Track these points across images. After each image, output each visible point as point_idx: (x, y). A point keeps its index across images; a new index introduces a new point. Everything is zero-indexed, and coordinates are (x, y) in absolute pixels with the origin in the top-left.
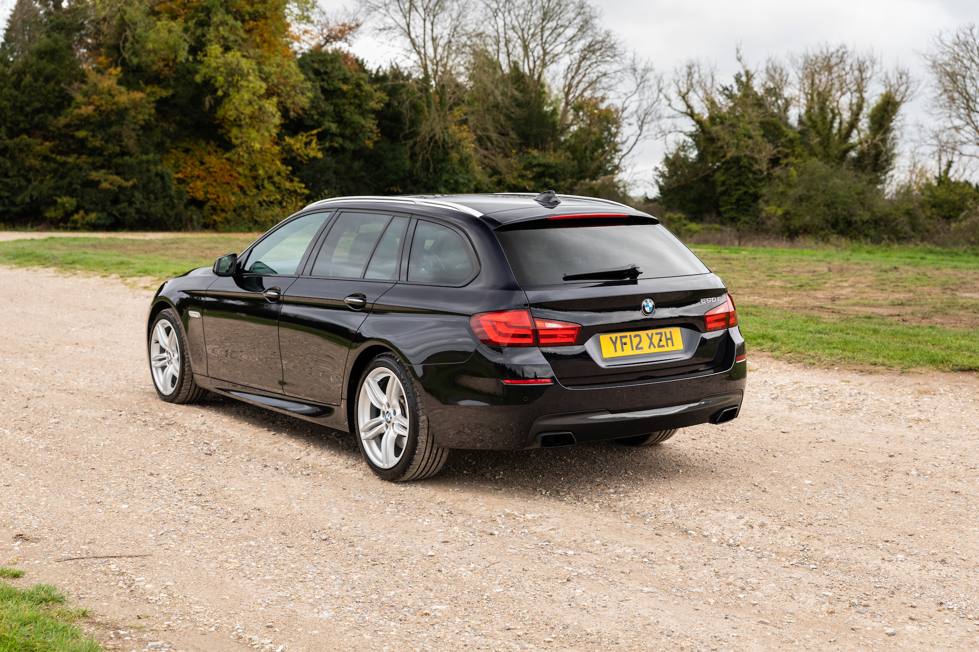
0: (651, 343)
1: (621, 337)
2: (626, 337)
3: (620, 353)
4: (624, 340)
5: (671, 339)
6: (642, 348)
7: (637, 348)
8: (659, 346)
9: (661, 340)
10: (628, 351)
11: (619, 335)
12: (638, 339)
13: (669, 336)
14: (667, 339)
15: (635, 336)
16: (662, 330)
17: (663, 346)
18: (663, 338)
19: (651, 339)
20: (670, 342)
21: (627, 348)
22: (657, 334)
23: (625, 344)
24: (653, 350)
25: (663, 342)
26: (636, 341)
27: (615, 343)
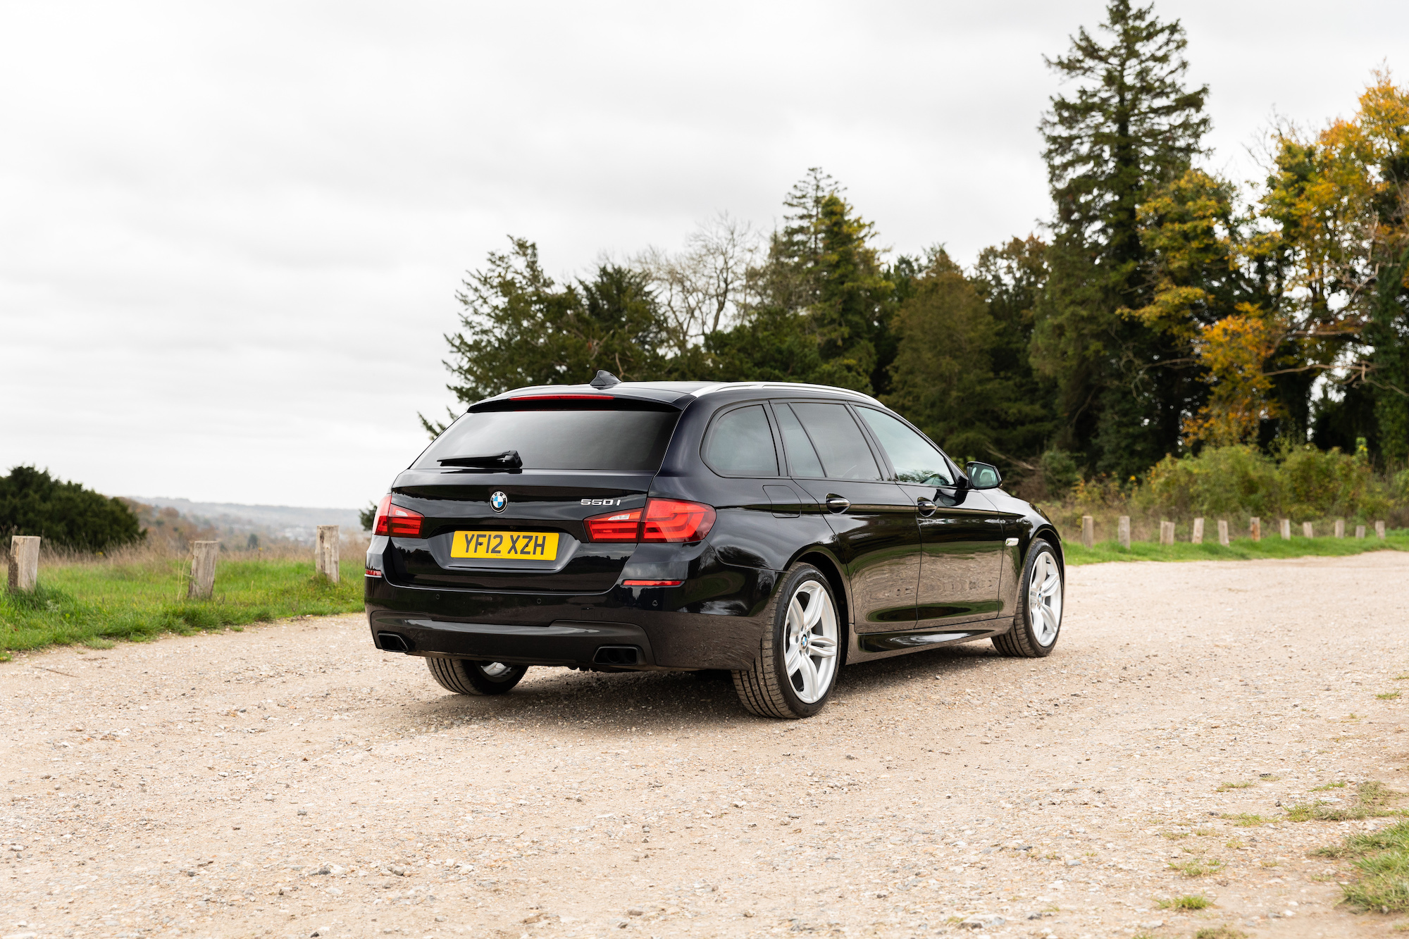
0: (514, 547)
1: (479, 536)
2: (485, 536)
3: (471, 554)
4: (481, 540)
5: (542, 546)
6: (499, 552)
7: (493, 551)
8: (523, 552)
9: (527, 545)
10: (482, 553)
11: (476, 533)
12: (498, 540)
13: (540, 542)
14: (536, 545)
15: (495, 537)
16: (534, 534)
17: (529, 553)
18: (532, 544)
19: (514, 542)
20: (539, 549)
21: (482, 549)
22: (524, 537)
23: (481, 544)
24: (513, 556)
25: (530, 548)
26: (494, 542)
27: (469, 542)
